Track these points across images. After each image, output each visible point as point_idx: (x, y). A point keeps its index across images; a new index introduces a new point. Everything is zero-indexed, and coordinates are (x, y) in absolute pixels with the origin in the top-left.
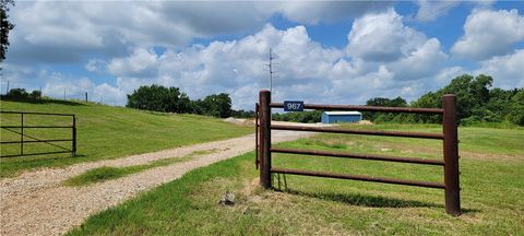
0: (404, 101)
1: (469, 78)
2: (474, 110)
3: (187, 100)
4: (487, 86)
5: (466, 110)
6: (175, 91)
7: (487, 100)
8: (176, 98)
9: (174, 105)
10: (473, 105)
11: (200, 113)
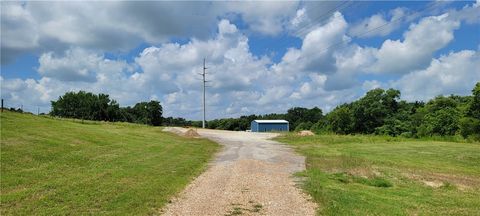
0: (320, 111)
1: (381, 92)
2: (386, 120)
3: (117, 107)
4: (396, 99)
5: (379, 120)
6: (104, 98)
7: (395, 111)
8: (106, 106)
9: (103, 113)
10: (384, 115)
11: (130, 121)
